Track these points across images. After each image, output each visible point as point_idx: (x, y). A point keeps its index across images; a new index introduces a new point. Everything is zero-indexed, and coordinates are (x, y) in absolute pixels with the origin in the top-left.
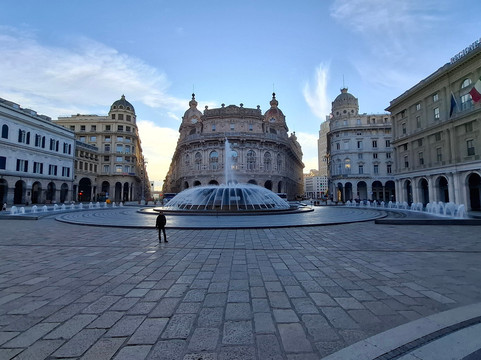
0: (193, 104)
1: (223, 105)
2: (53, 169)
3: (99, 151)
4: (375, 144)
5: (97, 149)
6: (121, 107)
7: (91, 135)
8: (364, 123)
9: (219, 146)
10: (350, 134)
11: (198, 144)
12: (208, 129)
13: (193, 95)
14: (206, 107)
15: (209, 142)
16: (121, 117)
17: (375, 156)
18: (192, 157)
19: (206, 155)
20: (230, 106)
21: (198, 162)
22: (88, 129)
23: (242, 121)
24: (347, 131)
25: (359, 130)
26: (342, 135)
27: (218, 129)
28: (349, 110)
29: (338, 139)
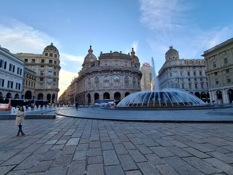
0: (90, 51)
1: (111, 51)
2: (11, 84)
3: (37, 75)
4: (189, 74)
5: (35, 73)
6: (51, 49)
7: (31, 65)
8: (183, 63)
9: (109, 73)
10: (177, 69)
11: (97, 72)
12: (103, 64)
13: (91, 46)
14: (101, 52)
15: (104, 71)
16: (51, 55)
17: (189, 80)
18: (93, 79)
19: (101, 79)
20: (115, 52)
21: (97, 82)
22: (30, 61)
23: (122, 60)
24: (175, 67)
25: (181, 67)
26: (173, 69)
27: (109, 64)
28: (175, 57)
29: (171, 71)
